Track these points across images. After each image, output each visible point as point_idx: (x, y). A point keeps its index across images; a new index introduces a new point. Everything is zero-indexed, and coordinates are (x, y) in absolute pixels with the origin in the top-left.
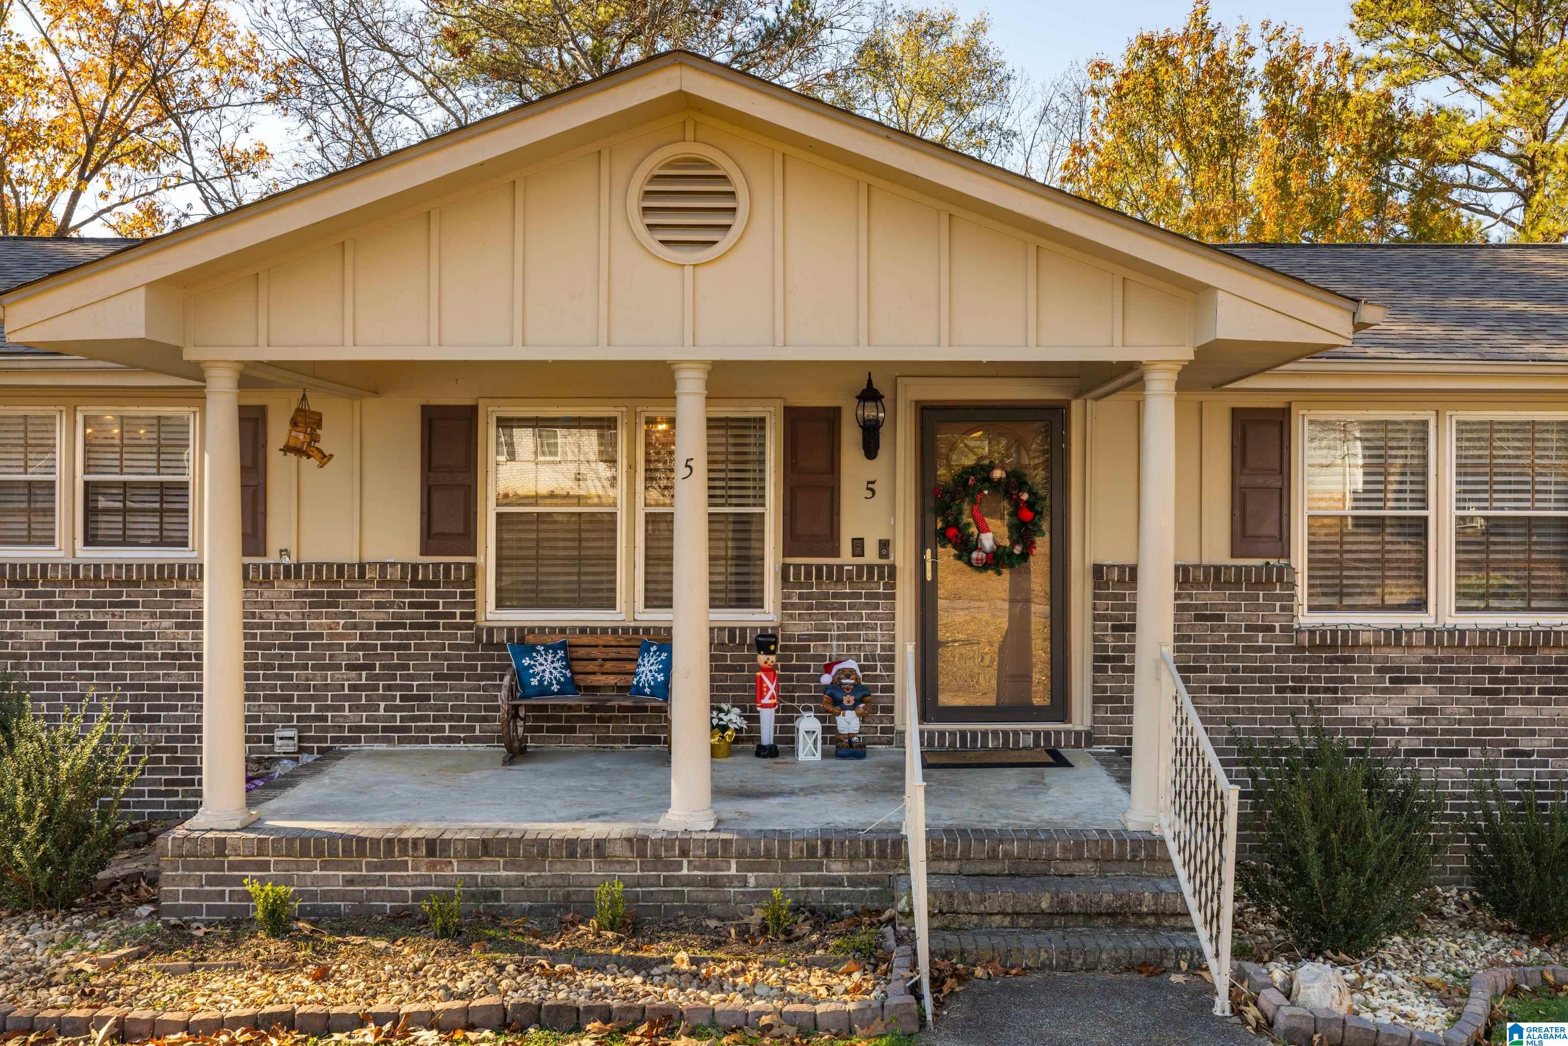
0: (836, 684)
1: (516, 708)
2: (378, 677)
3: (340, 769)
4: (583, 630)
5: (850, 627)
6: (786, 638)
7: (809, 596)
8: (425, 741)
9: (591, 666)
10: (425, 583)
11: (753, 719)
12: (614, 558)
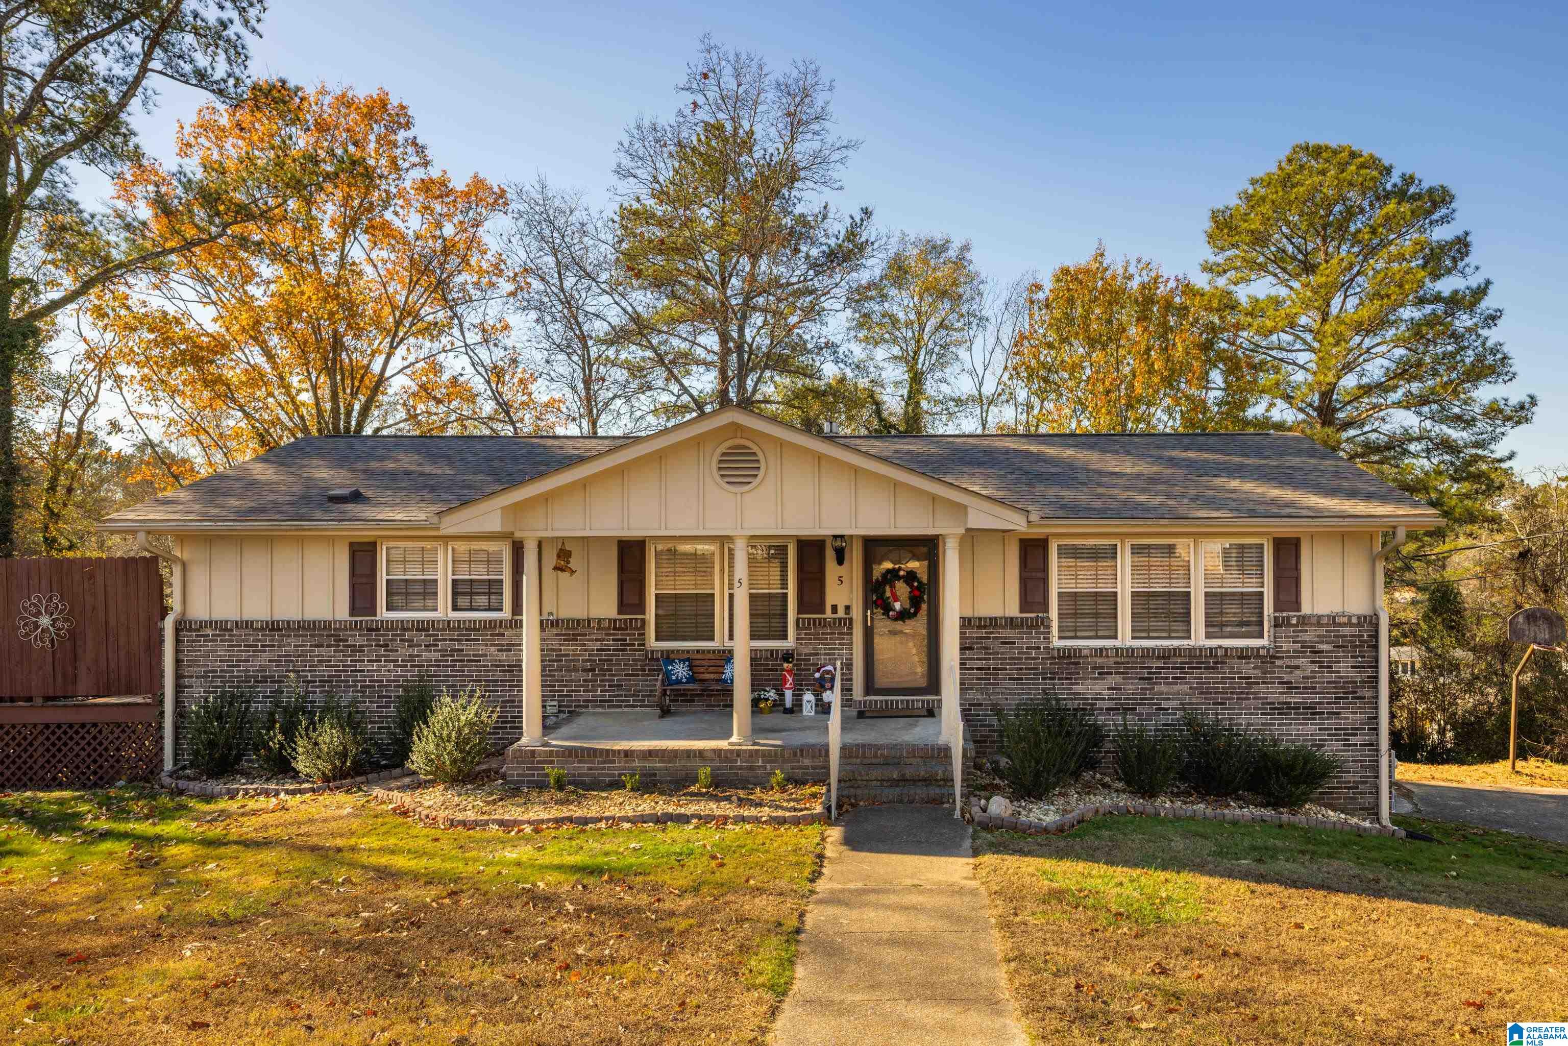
0: (822, 678)
1: (665, 690)
2: (597, 675)
3: (581, 720)
4: (698, 651)
5: (830, 649)
6: (798, 655)
7: (810, 634)
8: (621, 707)
9: (702, 670)
10: (620, 629)
11: (782, 695)
12: (713, 615)
